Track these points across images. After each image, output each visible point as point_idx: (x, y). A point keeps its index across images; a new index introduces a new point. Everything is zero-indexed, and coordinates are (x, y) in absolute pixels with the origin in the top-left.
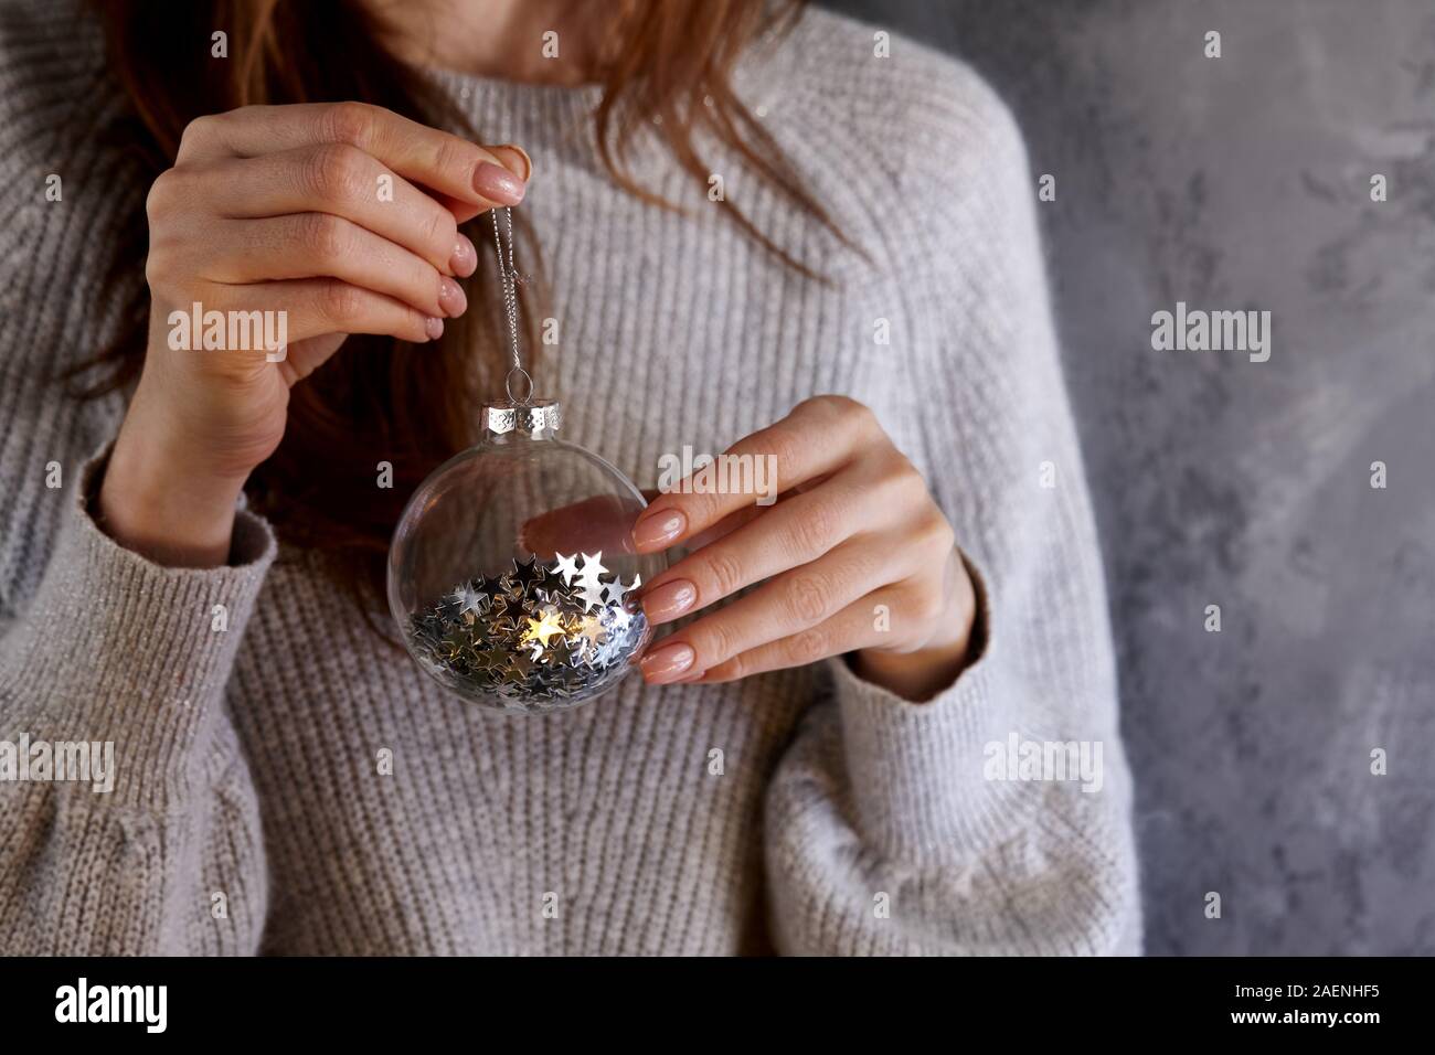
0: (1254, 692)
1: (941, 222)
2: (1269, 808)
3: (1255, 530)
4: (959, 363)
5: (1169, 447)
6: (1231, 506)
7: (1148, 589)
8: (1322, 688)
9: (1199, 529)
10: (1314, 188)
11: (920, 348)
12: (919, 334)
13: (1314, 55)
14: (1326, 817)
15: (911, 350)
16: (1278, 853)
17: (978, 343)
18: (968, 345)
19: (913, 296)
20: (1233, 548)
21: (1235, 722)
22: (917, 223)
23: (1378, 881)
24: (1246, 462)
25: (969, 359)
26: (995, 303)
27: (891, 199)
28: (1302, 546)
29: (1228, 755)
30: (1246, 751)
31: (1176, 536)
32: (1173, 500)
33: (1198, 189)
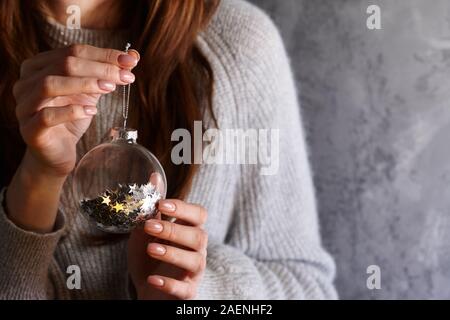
0: (398, 219)
1: (250, 73)
2: (403, 255)
3: (398, 167)
4: (254, 121)
5: (371, 140)
6: (390, 159)
7: (364, 186)
8: (419, 217)
9: (380, 167)
10: (417, 59)
11: (241, 116)
12: (240, 111)
13: (417, 16)
14: (421, 258)
15: (238, 116)
16: (406, 270)
17: (260, 115)
18: (257, 115)
19: (239, 98)
20: (391, 173)
21: (392, 228)
22: (241, 72)
23: (437, 279)
24: (396, 146)
25: (257, 120)
26: (268, 101)
27: (233, 64)
28: (413, 172)
29: (389, 238)
30: (395, 237)
31: (373, 169)
32: (372, 158)
33: (380, 58)
